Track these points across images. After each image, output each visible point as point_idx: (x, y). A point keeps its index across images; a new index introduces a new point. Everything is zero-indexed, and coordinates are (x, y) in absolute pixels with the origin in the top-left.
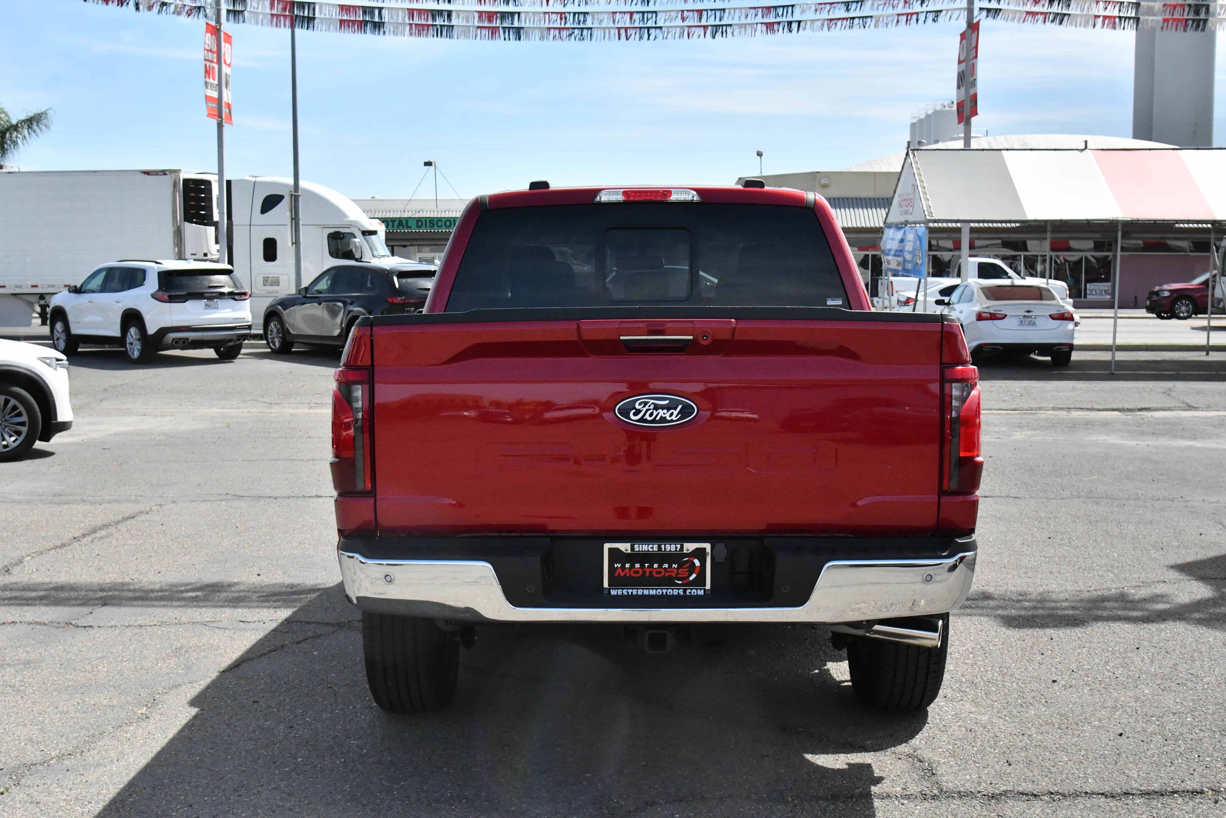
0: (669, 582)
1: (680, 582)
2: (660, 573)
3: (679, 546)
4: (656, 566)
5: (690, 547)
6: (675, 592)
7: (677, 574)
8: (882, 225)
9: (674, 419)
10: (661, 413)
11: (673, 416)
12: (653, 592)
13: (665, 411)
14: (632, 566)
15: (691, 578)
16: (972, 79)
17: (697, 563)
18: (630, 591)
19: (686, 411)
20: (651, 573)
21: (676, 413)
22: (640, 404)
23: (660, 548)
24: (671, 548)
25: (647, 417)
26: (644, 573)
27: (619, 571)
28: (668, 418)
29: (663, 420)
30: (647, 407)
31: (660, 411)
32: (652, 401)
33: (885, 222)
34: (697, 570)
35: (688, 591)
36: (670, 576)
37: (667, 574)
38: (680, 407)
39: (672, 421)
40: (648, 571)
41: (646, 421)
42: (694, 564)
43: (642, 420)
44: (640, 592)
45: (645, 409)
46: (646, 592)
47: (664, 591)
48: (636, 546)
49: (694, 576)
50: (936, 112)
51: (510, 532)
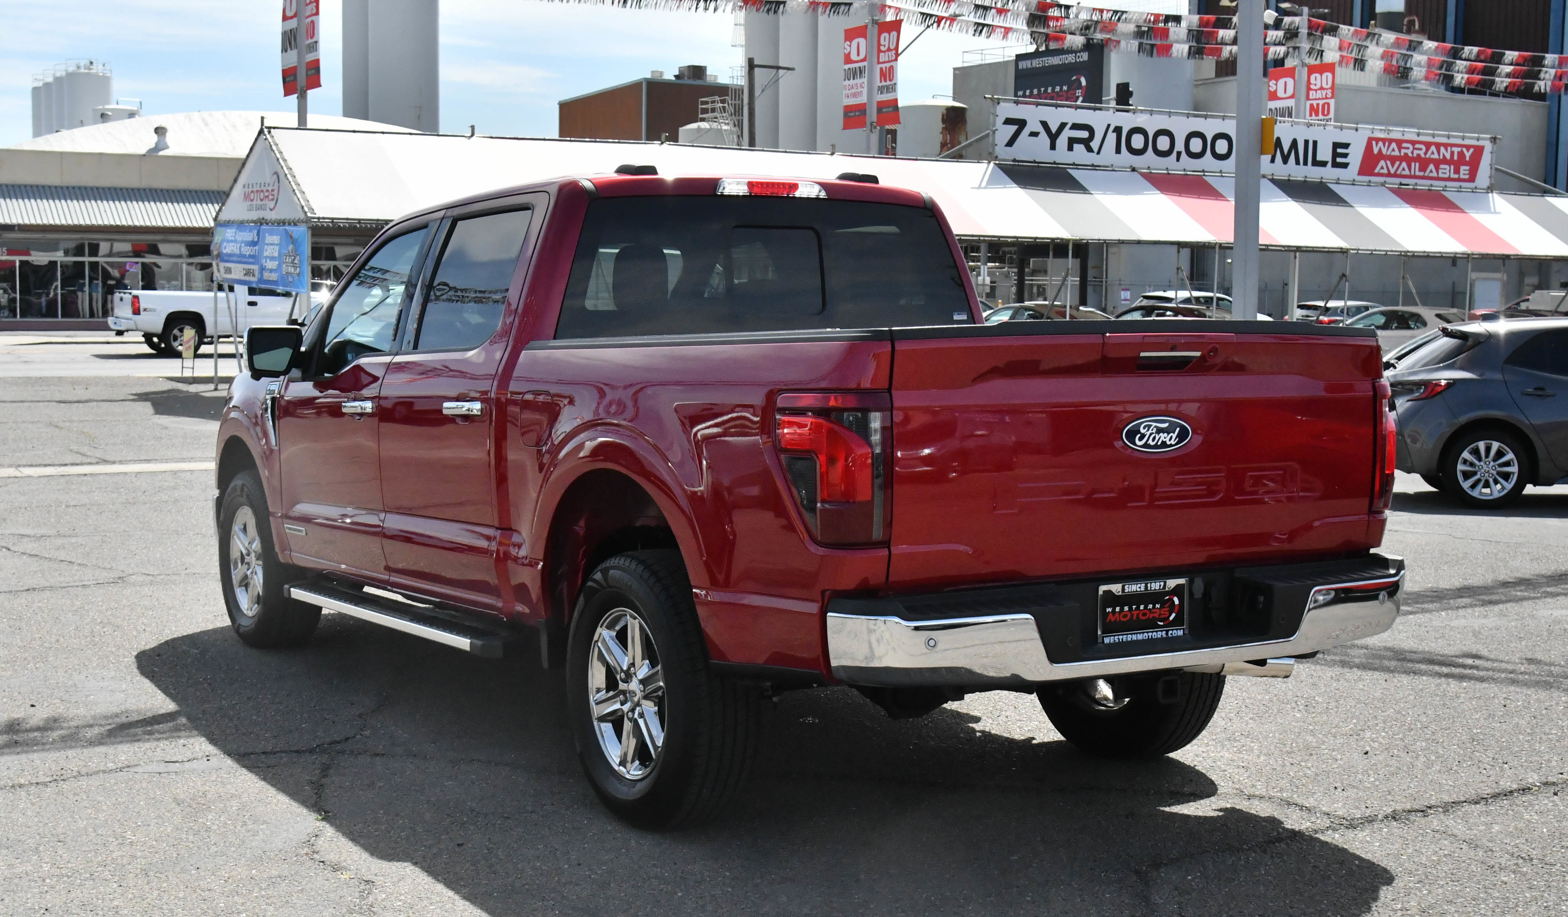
0: (1152, 625)
1: (1162, 624)
2: (1144, 615)
3: (1162, 584)
4: (1142, 607)
5: (1172, 583)
6: (1159, 635)
7: (1160, 615)
8: (212, 224)
9: (1173, 443)
10: (1163, 437)
11: (1170, 439)
12: (1140, 637)
13: (1166, 435)
14: (1122, 609)
15: (1171, 618)
16: (310, 41)
17: (1176, 601)
18: (1121, 637)
19: (1182, 436)
20: (1138, 615)
21: (1174, 436)
22: (1144, 428)
23: (1146, 587)
24: (1155, 586)
25: (1150, 442)
26: (1132, 616)
27: (1111, 615)
28: (1168, 443)
29: (1164, 444)
30: (1150, 431)
31: (1161, 434)
32: (1154, 424)
33: (215, 219)
34: (1176, 609)
35: (1170, 632)
36: (1154, 617)
37: (1152, 615)
38: (1178, 429)
39: (1171, 445)
40: (1135, 613)
41: (1149, 446)
42: (1173, 602)
43: (1146, 445)
44: (1129, 638)
45: (1148, 433)
46: (1134, 637)
47: (1150, 634)
48: (1126, 587)
49: (1173, 615)
50: (70, 76)
51: (993, 581)
